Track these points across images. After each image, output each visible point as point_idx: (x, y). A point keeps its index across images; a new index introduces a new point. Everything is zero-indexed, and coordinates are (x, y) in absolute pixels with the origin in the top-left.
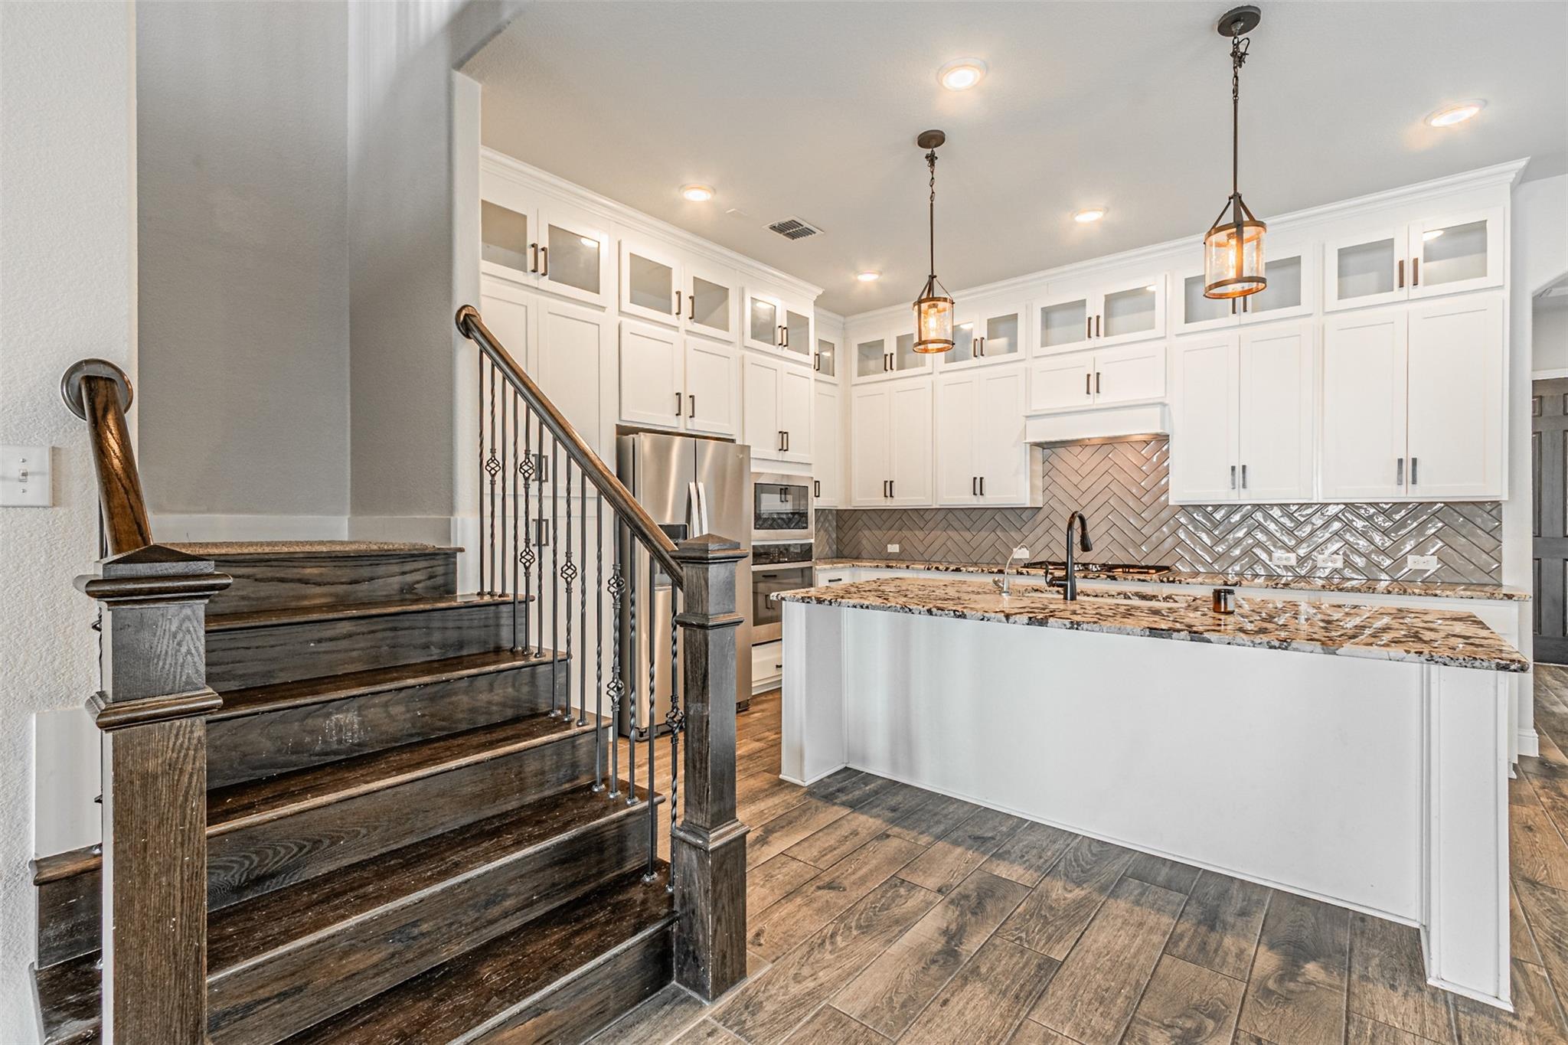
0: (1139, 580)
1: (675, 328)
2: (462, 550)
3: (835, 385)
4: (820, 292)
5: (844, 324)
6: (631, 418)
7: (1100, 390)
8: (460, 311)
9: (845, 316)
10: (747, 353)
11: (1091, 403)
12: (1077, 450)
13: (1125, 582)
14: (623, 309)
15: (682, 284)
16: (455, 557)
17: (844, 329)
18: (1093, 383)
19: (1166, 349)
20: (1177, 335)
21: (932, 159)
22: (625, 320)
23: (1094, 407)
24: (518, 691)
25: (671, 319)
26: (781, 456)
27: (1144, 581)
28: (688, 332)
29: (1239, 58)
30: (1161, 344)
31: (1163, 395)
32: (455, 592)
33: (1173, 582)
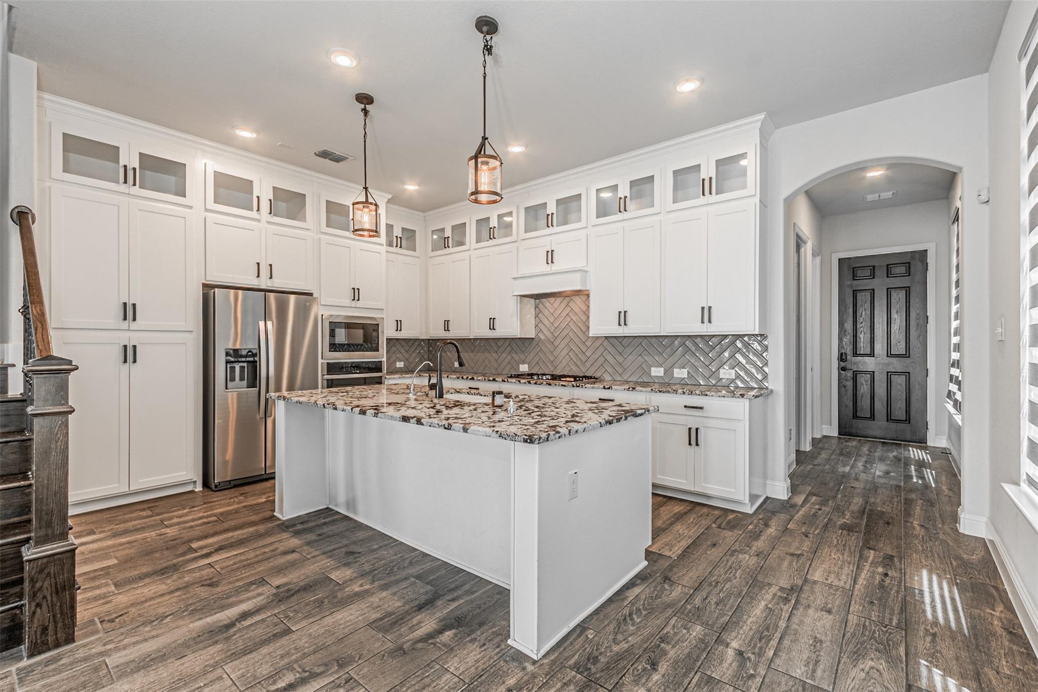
0: (562, 385)
1: (259, 221)
2: (14, 365)
3: (418, 257)
4: (390, 196)
5: (424, 217)
6: (213, 278)
7: (554, 261)
8: (12, 210)
9: (424, 211)
10: (323, 236)
11: (550, 269)
12: (552, 300)
13: (556, 387)
14: (207, 208)
15: (263, 191)
16: (7, 370)
17: (425, 220)
18: (550, 257)
19: (587, 235)
20: (593, 226)
21: (365, 112)
22: (209, 214)
23: (552, 272)
24: (5, 458)
25: (254, 214)
26: (354, 304)
27: (564, 386)
28: (269, 222)
29: (488, 49)
30: (585, 231)
31: (586, 265)
32: (7, 393)
33: (579, 386)
